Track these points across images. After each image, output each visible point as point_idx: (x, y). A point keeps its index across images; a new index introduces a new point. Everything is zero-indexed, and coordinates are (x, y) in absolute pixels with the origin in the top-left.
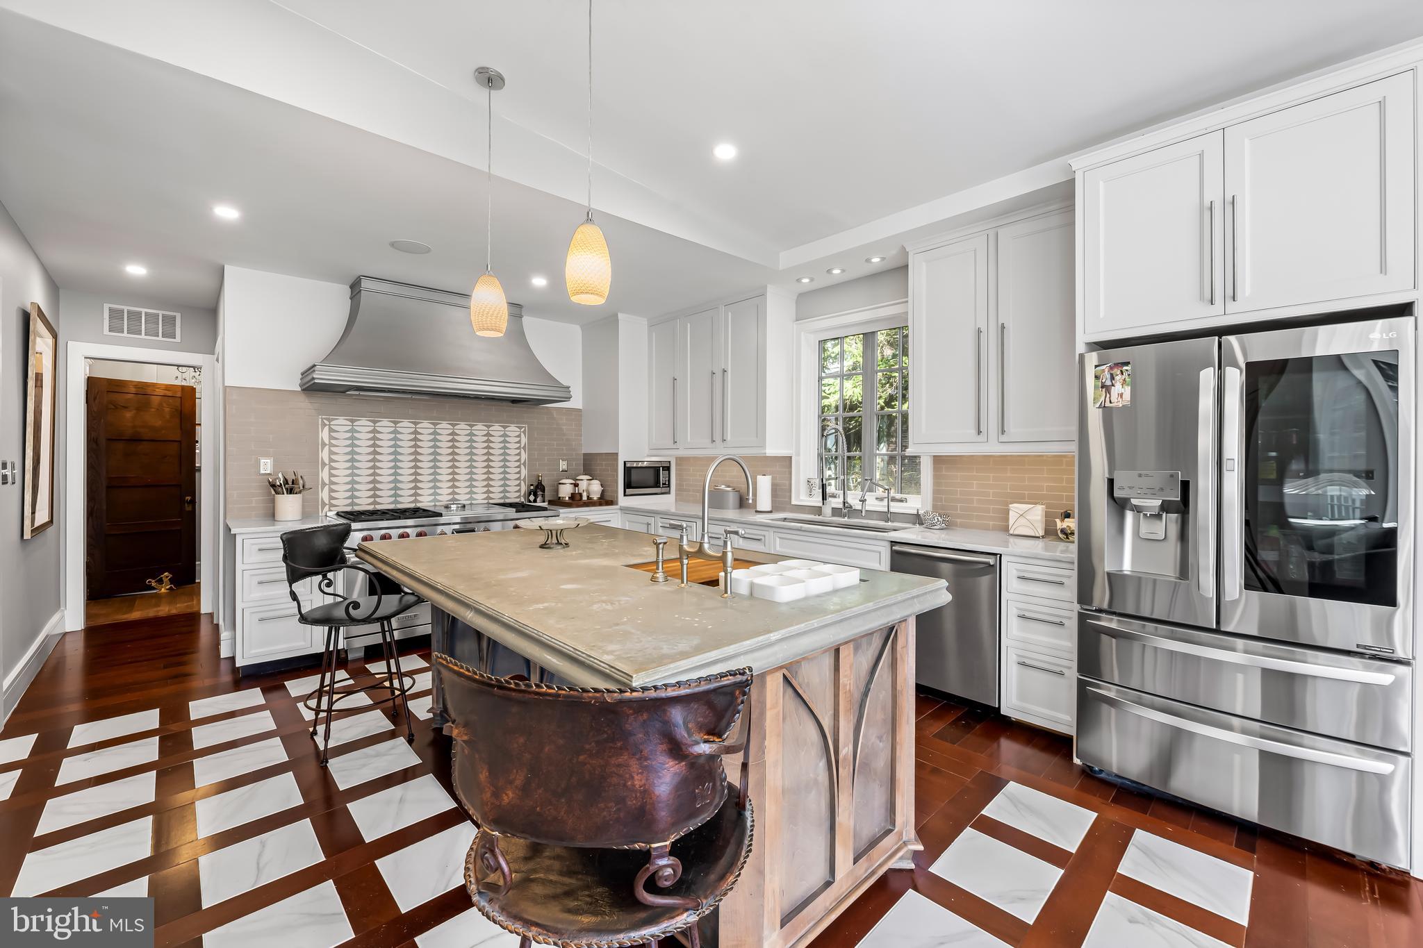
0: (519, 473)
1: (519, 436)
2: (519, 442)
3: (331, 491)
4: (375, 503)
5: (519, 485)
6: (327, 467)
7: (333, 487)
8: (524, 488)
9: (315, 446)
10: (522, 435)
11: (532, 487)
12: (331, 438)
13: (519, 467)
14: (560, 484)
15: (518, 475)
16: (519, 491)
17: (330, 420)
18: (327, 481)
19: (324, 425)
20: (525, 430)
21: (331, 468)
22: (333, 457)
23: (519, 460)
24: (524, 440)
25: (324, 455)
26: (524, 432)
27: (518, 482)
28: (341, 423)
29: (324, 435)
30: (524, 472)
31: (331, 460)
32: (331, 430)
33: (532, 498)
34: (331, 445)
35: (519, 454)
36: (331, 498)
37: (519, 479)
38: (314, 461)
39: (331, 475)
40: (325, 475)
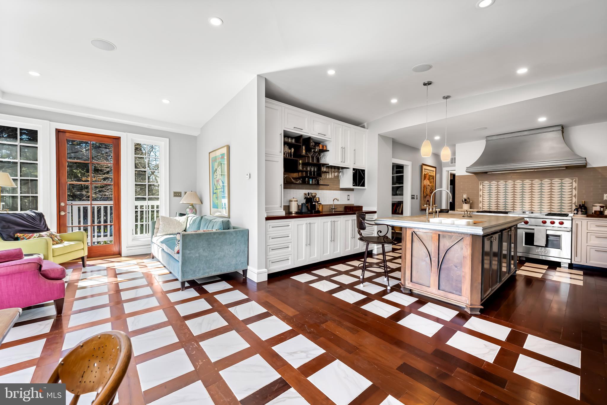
0: (572, 200)
1: (572, 183)
2: (572, 186)
3: (483, 204)
4: (497, 209)
5: (571, 206)
6: (482, 197)
7: (484, 203)
8: (574, 207)
9: (478, 190)
10: (574, 182)
11: (576, 207)
12: (483, 188)
13: (571, 197)
14: (593, 206)
15: (570, 201)
16: (571, 208)
17: (483, 182)
18: (481, 201)
19: (481, 184)
20: (576, 180)
21: (483, 197)
22: (484, 194)
23: (572, 194)
24: (575, 185)
25: (481, 193)
27: (571, 204)
28: (486, 183)
29: (481, 187)
30: (575, 200)
31: (483, 195)
32: (483, 185)
33: (576, 212)
34: (483, 190)
35: (571, 192)
36: (483, 206)
38: (478, 195)
39: (483, 199)
40: (481, 199)
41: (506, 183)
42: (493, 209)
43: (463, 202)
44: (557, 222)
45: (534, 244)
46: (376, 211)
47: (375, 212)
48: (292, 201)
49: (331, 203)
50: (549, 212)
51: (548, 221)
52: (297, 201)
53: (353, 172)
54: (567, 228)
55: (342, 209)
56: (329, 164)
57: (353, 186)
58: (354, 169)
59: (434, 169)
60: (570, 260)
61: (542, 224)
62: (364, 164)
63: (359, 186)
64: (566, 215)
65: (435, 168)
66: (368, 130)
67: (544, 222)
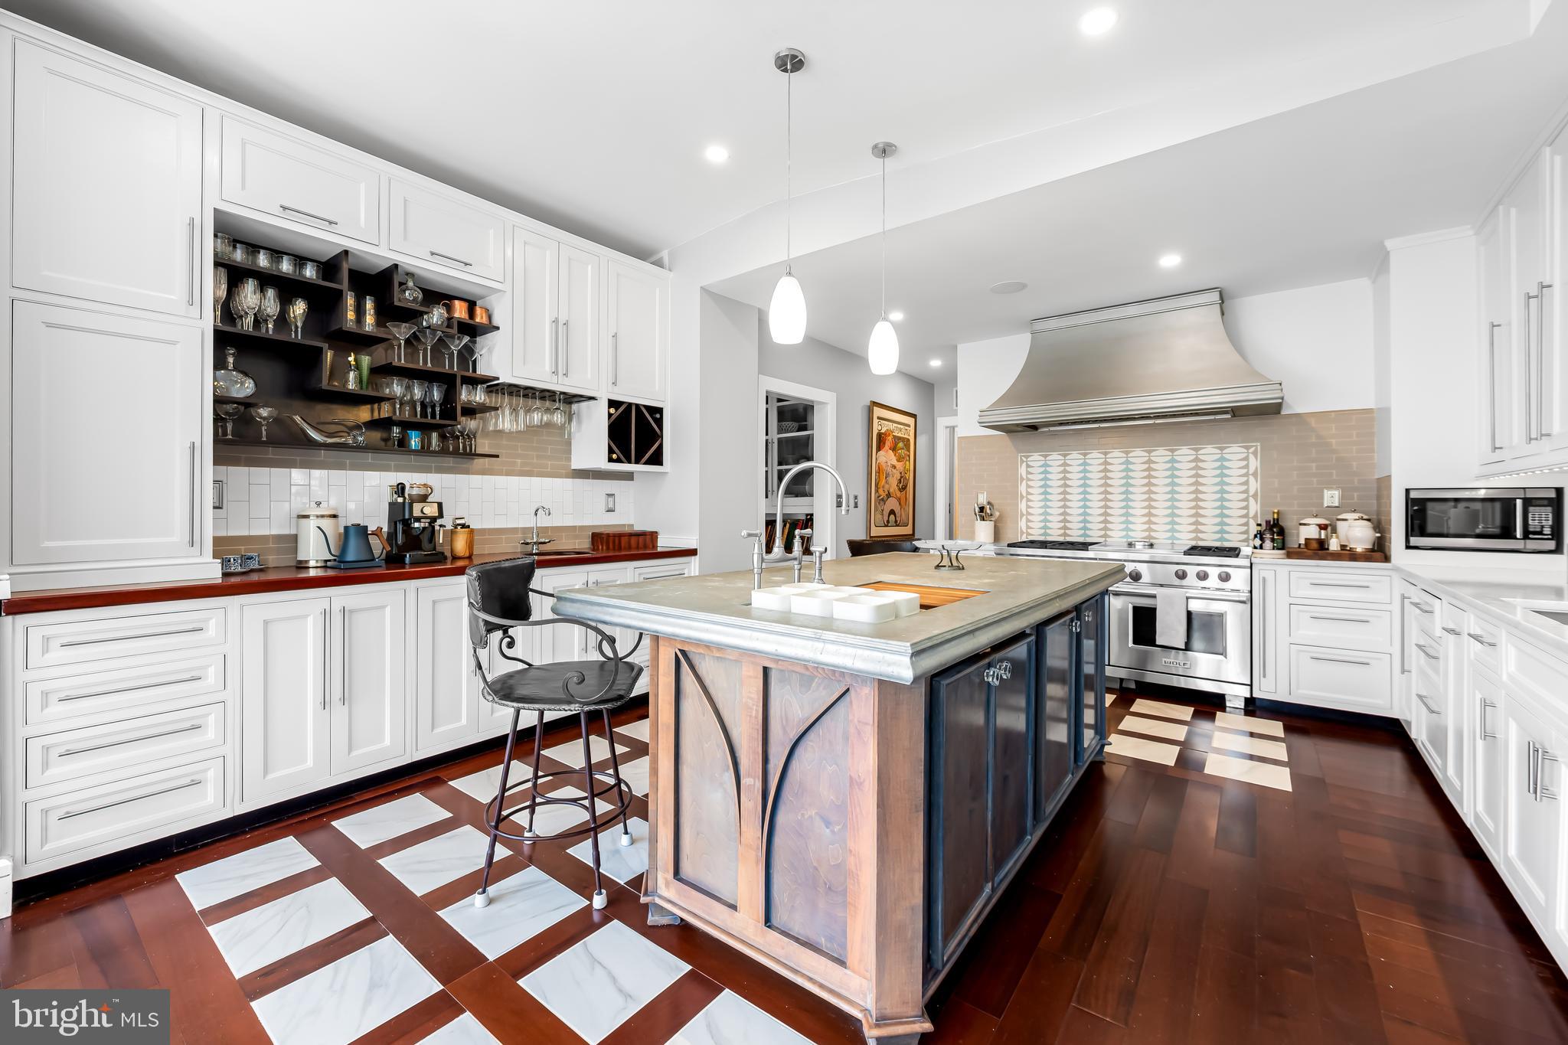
0: (1246, 508)
1: (1246, 459)
2: (1247, 467)
3: (1028, 521)
4: (1065, 535)
5: (1247, 524)
6: (1024, 500)
7: (1030, 517)
8: (1254, 529)
9: (1015, 480)
10: (1252, 457)
11: (1259, 528)
12: (1028, 473)
13: (1246, 500)
14: (1301, 524)
15: (1244, 512)
16: (1246, 532)
17: (1027, 457)
18: (1025, 512)
19: (1022, 461)
20: (1256, 450)
21: (1028, 500)
22: (1030, 490)
23: (1246, 491)
24: (1254, 463)
25: (1023, 488)
26: (1255, 454)
27: (1244, 520)
28: (1036, 459)
29: (1022, 470)
30: (1254, 507)
31: (1028, 493)
32: (1028, 466)
33: (1258, 542)
34: (1029, 480)
35: (1246, 483)
36: (1028, 527)
37: (1246, 516)
38: (1015, 495)
39: (1028, 507)
40: (1023, 506)
41: (1085, 459)
42: (1055, 536)
43: (976, 514)
44: (1214, 572)
45: (1157, 643)
46: (696, 549)
47: (692, 552)
48: (307, 517)
49: (529, 522)
50: (1194, 543)
51: (1192, 571)
52: (335, 516)
53: (610, 415)
54: (1238, 591)
55: (584, 544)
56: (498, 379)
57: (611, 460)
58: (612, 403)
59: (910, 421)
60: (1249, 687)
61: (1177, 582)
62: (657, 388)
63: (637, 462)
64: (1234, 552)
65: (914, 416)
66: (672, 273)
67: (1182, 576)
